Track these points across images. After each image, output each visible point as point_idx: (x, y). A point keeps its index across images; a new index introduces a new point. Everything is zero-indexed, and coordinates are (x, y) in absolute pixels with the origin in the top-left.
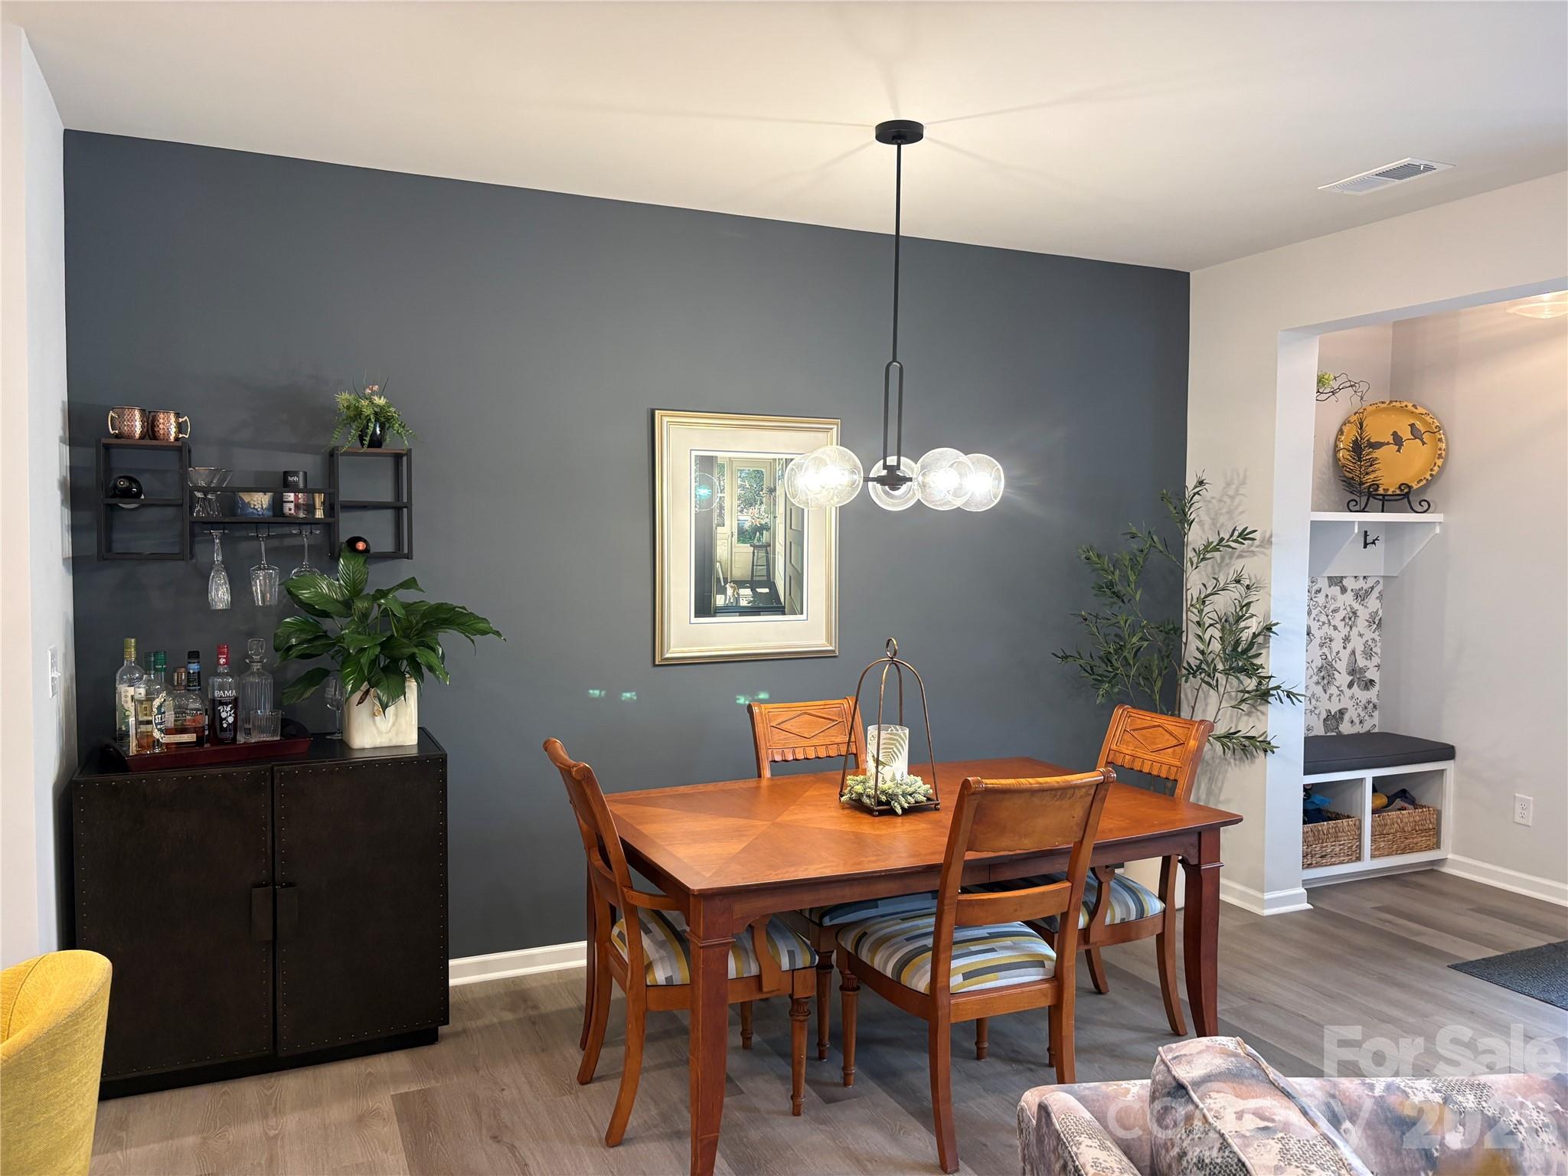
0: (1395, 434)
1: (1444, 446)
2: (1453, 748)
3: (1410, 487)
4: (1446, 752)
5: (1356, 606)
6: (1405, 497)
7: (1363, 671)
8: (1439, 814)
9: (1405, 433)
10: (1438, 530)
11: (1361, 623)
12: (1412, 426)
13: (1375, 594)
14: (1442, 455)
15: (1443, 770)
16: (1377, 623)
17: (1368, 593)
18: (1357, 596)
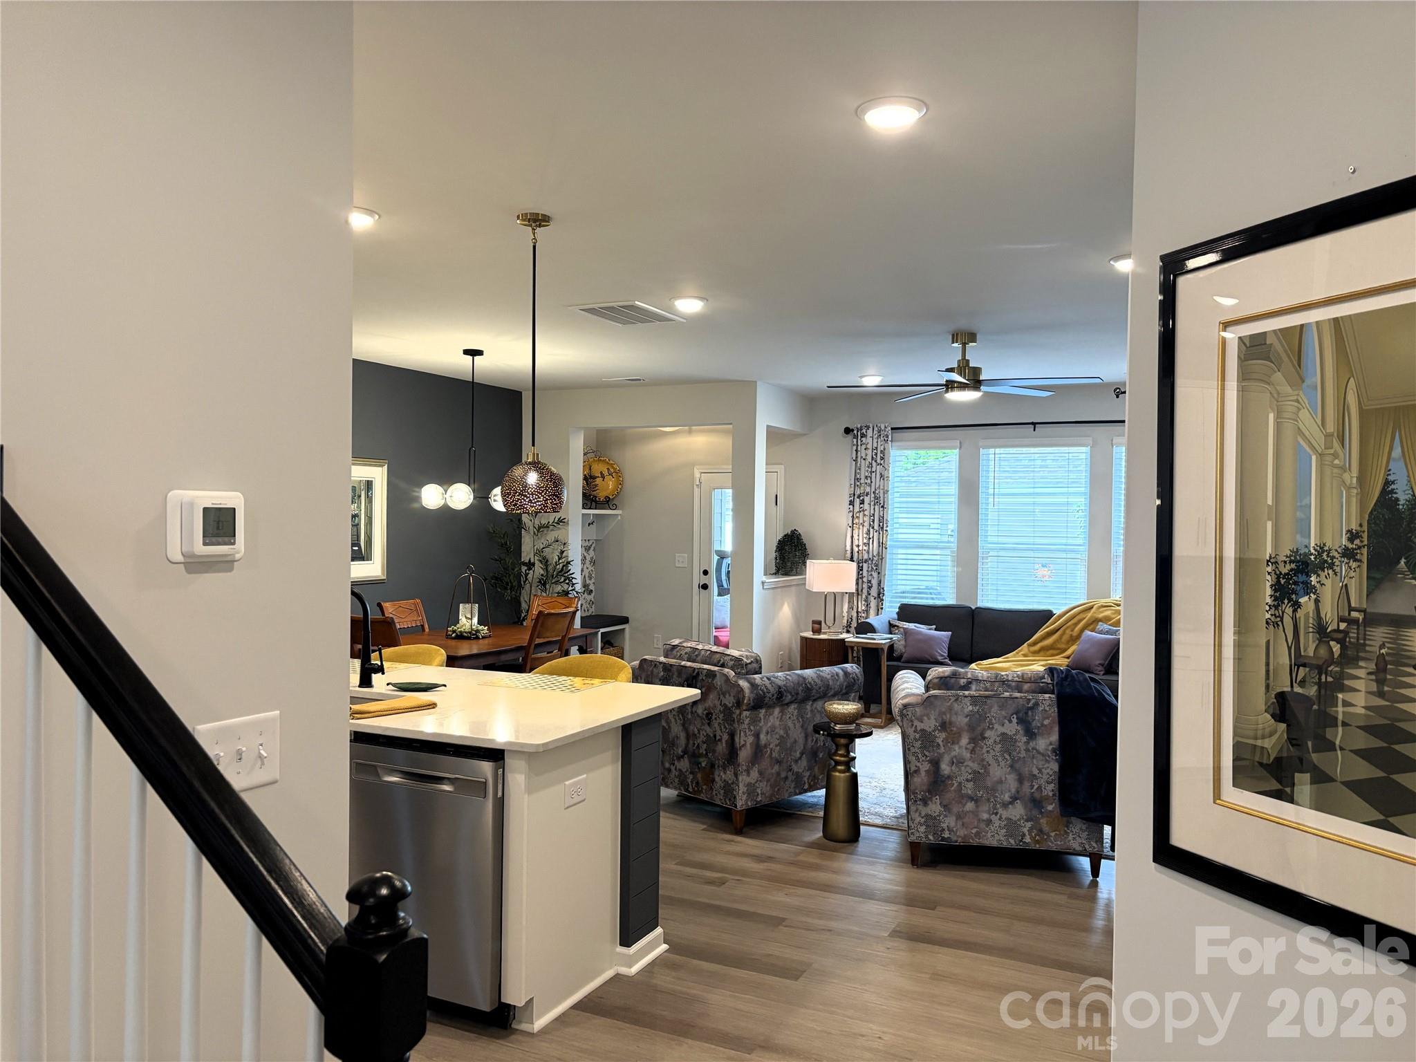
0: (601, 473)
1: (621, 479)
2: (628, 618)
3: (609, 498)
4: (625, 620)
5: (586, 554)
6: (607, 503)
7: (588, 585)
8: (623, 649)
9: (606, 473)
10: (619, 518)
11: (588, 562)
12: (608, 469)
13: (592, 548)
14: (620, 483)
15: (624, 629)
16: (593, 562)
17: (590, 548)
18: (586, 549)
